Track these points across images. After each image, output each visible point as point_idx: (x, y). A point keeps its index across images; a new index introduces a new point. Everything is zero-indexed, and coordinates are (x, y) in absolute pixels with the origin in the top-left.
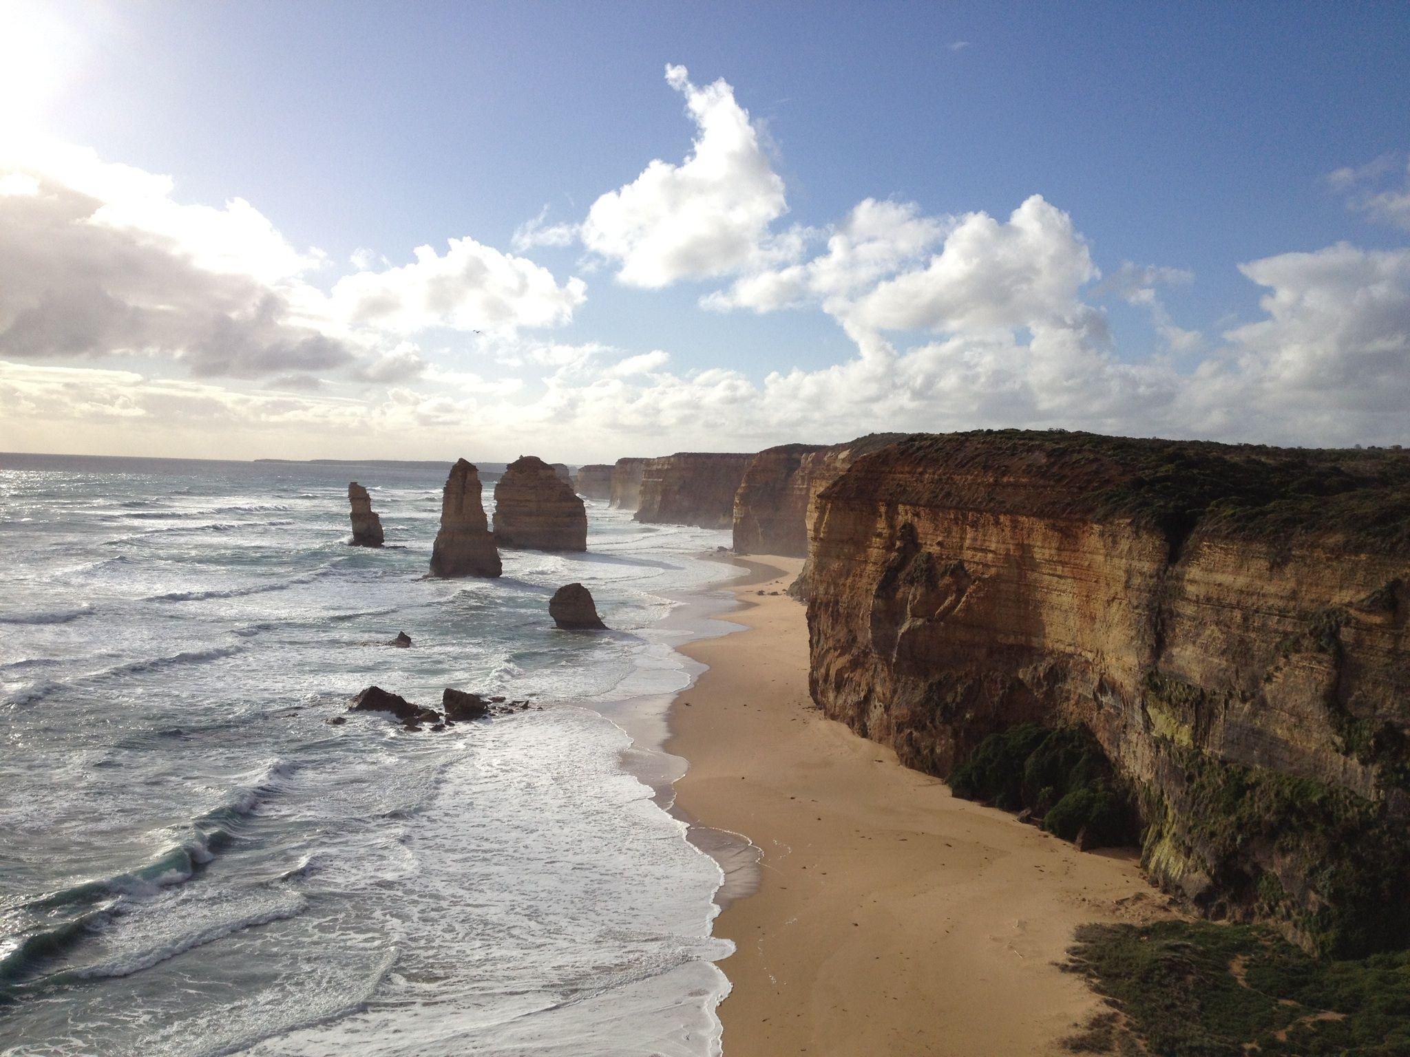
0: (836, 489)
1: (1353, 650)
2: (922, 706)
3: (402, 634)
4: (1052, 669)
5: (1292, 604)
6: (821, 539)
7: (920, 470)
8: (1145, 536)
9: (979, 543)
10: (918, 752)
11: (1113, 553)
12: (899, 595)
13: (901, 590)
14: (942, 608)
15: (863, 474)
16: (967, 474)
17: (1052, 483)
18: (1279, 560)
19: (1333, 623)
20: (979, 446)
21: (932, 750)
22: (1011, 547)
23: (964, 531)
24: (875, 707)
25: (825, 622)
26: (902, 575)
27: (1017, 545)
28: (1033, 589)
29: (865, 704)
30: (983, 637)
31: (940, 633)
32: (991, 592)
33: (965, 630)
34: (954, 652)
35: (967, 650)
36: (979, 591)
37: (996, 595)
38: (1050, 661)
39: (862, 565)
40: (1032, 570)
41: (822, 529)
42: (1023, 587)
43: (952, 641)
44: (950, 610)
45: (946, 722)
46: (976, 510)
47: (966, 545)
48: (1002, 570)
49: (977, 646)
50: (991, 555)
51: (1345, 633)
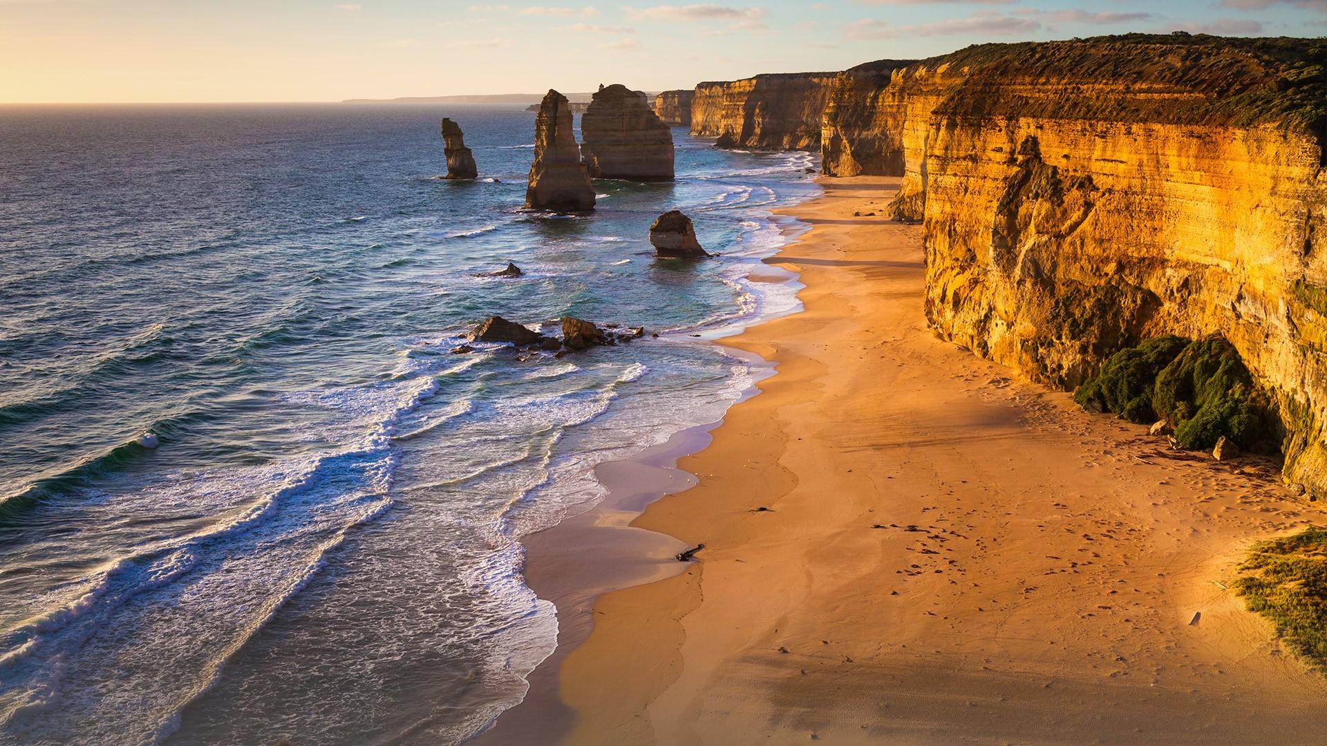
0: (952, 104)
3: (511, 265)
4: (1186, 280)
7: (1043, 80)
10: (1044, 368)
13: (1025, 205)
15: (981, 87)
17: (1188, 88)
20: (1106, 52)
21: (1059, 367)
22: (1145, 157)
24: (997, 325)
25: (941, 242)
27: (1150, 155)
28: (1166, 199)
29: (985, 323)
30: (1113, 251)
31: (1066, 247)
32: (1123, 205)
33: (1094, 245)
34: (1082, 267)
35: (1095, 266)
36: (1110, 204)
37: (1127, 208)
38: (1185, 273)
39: (981, 182)
40: (1167, 180)
41: (937, 146)
42: (1157, 197)
43: (1079, 256)
44: (1078, 224)
45: (1073, 338)
46: (1105, 120)
47: (1095, 157)
48: (1134, 181)
49: (1106, 260)
50: (1122, 166)
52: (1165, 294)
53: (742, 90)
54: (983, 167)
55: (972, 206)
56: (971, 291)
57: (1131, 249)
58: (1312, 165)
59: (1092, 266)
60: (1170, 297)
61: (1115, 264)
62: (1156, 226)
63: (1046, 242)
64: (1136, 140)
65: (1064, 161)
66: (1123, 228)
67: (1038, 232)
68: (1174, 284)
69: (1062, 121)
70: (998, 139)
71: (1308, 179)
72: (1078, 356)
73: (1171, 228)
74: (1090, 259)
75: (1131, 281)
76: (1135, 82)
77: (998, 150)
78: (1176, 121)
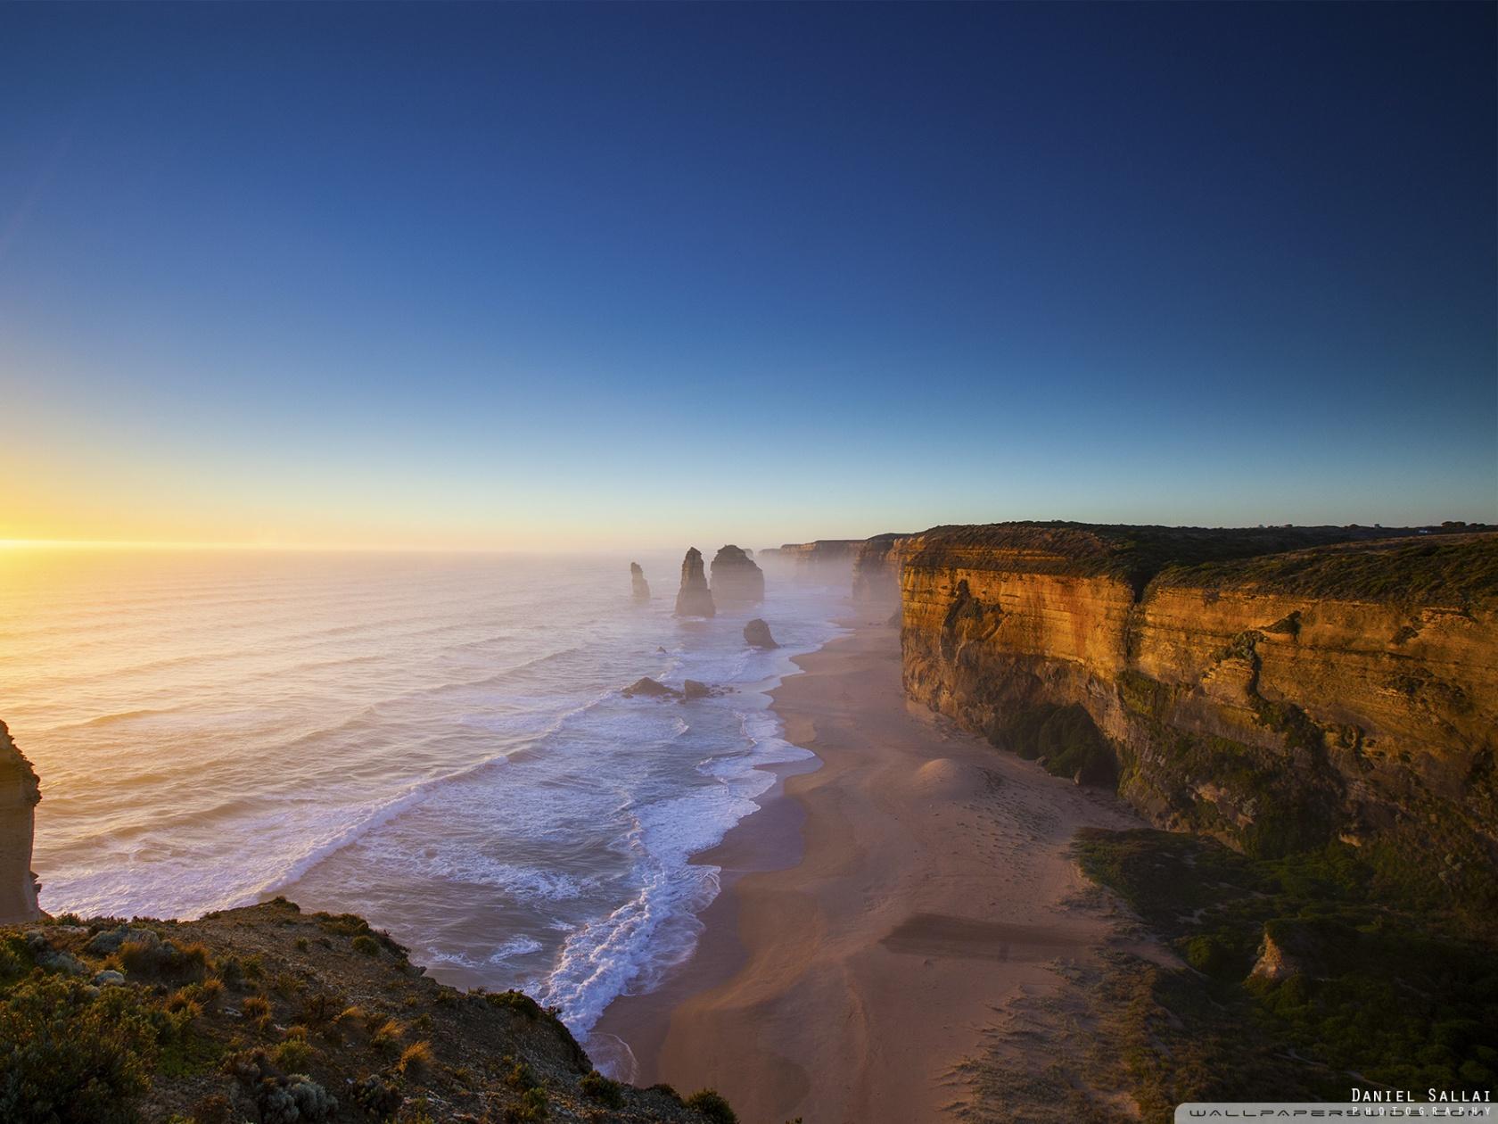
0: (917, 560)
1: (1265, 658)
2: (974, 693)
4: (1058, 670)
5: (1220, 627)
6: (908, 591)
7: (971, 547)
8: (1118, 586)
9: (1010, 592)
11: (1097, 597)
12: (959, 625)
13: (960, 622)
14: (985, 633)
15: (934, 551)
16: (1001, 549)
18: (1211, 599)
19: (1250, 640)
22: (1031, 594)
23: (1000, 584)
24: (944, 693)
25: (911, 641)
26: (960, 612)
27: (1034, 593)
28: (1044, 620)
29: (937, 691)
30: (1013, 651)
31: (985, 647)
32: (1018, 623)
33: (1002, 646)
34: (995, 660)
35: (1002, 659)
36: (1011, 622)
37: (1021, 625)
38: (1057, 665)
39: (935, 606)
40: (1045, 608)
41: (909, 584)
42: (1039, 619)
43: (993, 653)
44: (991, 633)
45: (990, 703)
46: (1007, 571)
47: (1002, 593)
48: (1025, 608)
49: (1009, 656)
50: (1017, 599)
51: (1259, 647)
52: (1045, 678)
54: (936, 597)
55: (929, 621)
56: (929, 672)
57: (1024, 650)
58: (1129, 601)
60: (1048, 680)
61: (1014, 658)
62: (1039, 636)
63: (973, 644)
64: (1025, 583)
65: (983, 595)
66: (1019, 636)
67: (968, 638)
68: (1051, 672)
69: (981, 572)
70: (944, 581)
71: (1127, 609)
72: (993, 714)
73: (1048, 637)
74: (999, 655)
75: (1025, 669)
76: (1024, 550)
77: (945, 588)
78: (1049, 573)
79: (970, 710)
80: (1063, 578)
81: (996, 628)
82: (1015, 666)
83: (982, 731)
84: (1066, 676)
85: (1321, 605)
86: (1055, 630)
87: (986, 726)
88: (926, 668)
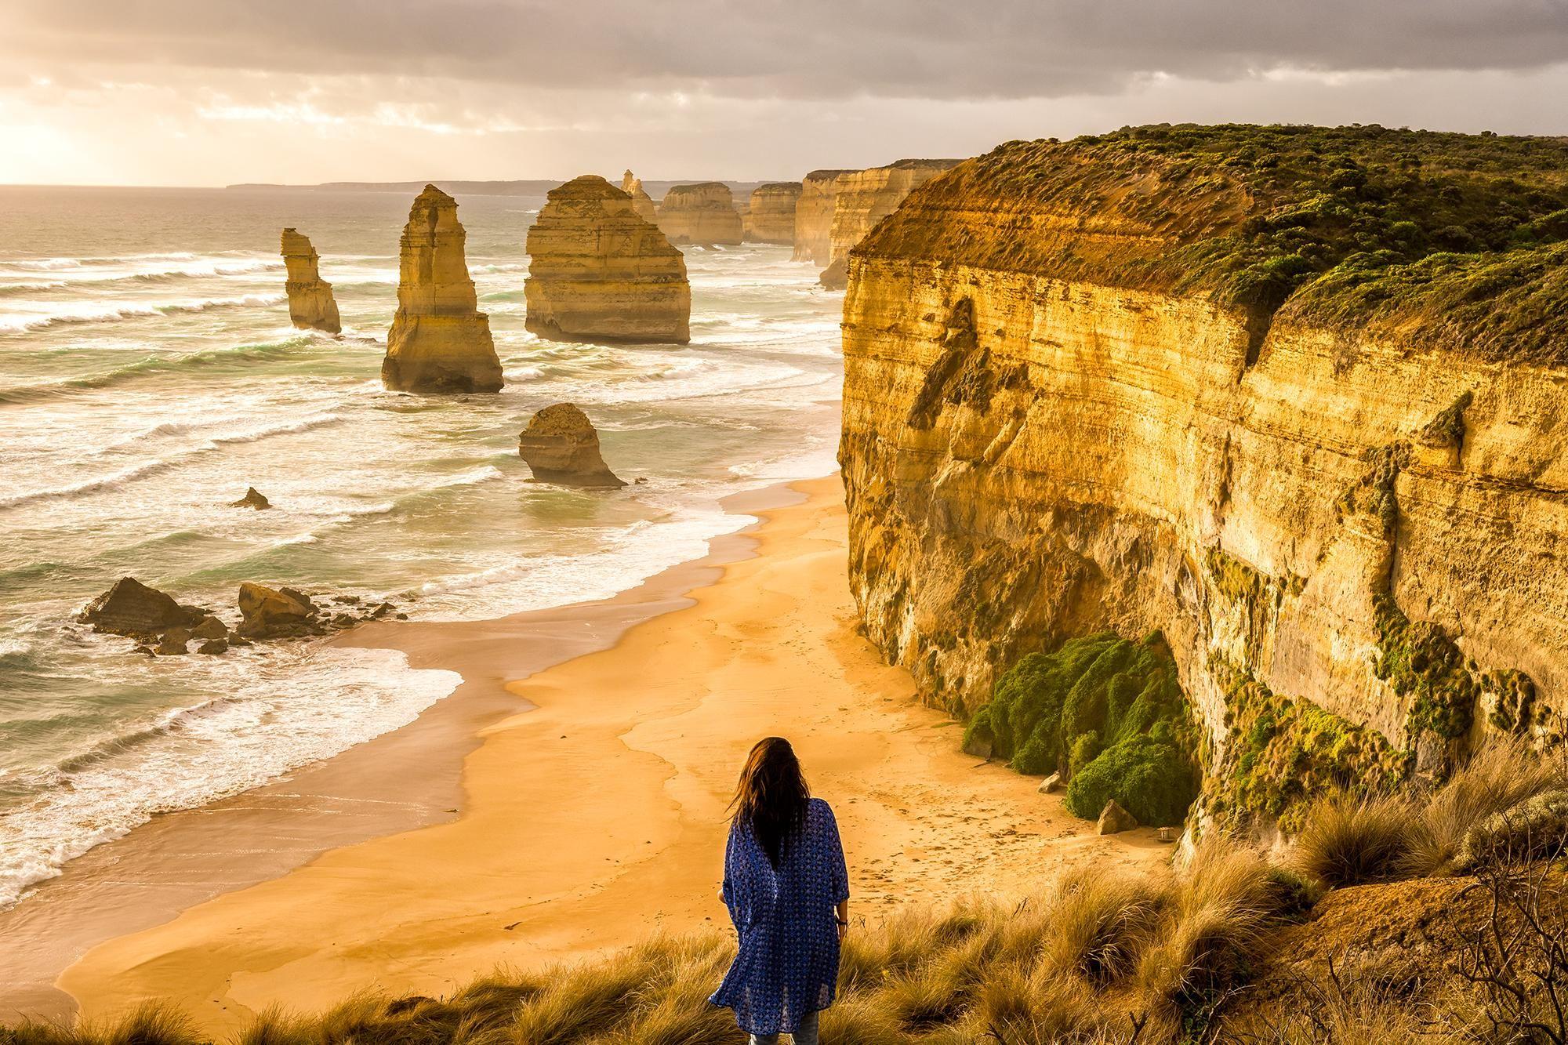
0: (876, 238)
1: (1410, 509)
2: (953, 608)
3: (252, 491)
4: (1136, 543)
5: (1356, 432)
6: (853, 326)
7: (996, 204)
8: (1224, 321)
9: (1048, 331)
10: (941, 683)
11: (1190, 349)
12: (940, 422)
13: (944, 413)
14: (993, 444)
15: (918, 212)
16: (1049, 211)
17: (1149, 228)
18: (1344, 361)
19: (1392, 465)
20: (1086, 161)
21: (960, 682)
22: (1083, 339)
23: (1031, 314)
24: (908, 610)
25: (860, 468)
26: (948, 387)
27: (1089, 335)
28: (1112, 409)
29: (897, 607)
30: (1049, 493)
31: (990, 486)
32: (1058, 416)
33: (1024, 482)
34: (1010, 519)
35: (1026, 515)
36: (1042, 414)
37: (1064, 422)
38: (1133, 532)
39: (909, 370)
40: (1111, 378)
41: (854, 309)
42: (1101, 406)
43: (1006, 499)
44: (1005, 445)
45: (982, 636)
46: (1044, 274)
47: (1033, 336)
48: (1072, 377)
49: (1041, 507)
50: (1059, 352)
51: (1404, 484)
52: (1110, 565)
53: (866, 186)
54: (912, 345)
55: (896, 412)
56: (887, 553)
57: (1071, 490)
58: (1235, 362)
59: (1023, 516)
60: (1115, 571)
61: (1051, 513)
62: (1100, 453)
63: (963, 474)
64: (1072, 310)
65: (998, 340)
66: (1059, 454)
67: (956, 458)
68: (1123, 548)
69: (1000, 275)
70: (931, 300)
71: (1230, 384)
72: (986, 665)
73: (1118, 457)
74: (1021, 504)
75: (1072, 543)
76: (1093, 214)
77: (929, 318)
78: (1114, 282)
79: (941, 655)
80: (1139, 298)
81: (1015, 431)
82: (1053, 535)
83: (960, 711)
84: (1149, 563)
85: (1505, 376)
86: (1130, 439)
87: (969, 696)
88: (882, 541)
